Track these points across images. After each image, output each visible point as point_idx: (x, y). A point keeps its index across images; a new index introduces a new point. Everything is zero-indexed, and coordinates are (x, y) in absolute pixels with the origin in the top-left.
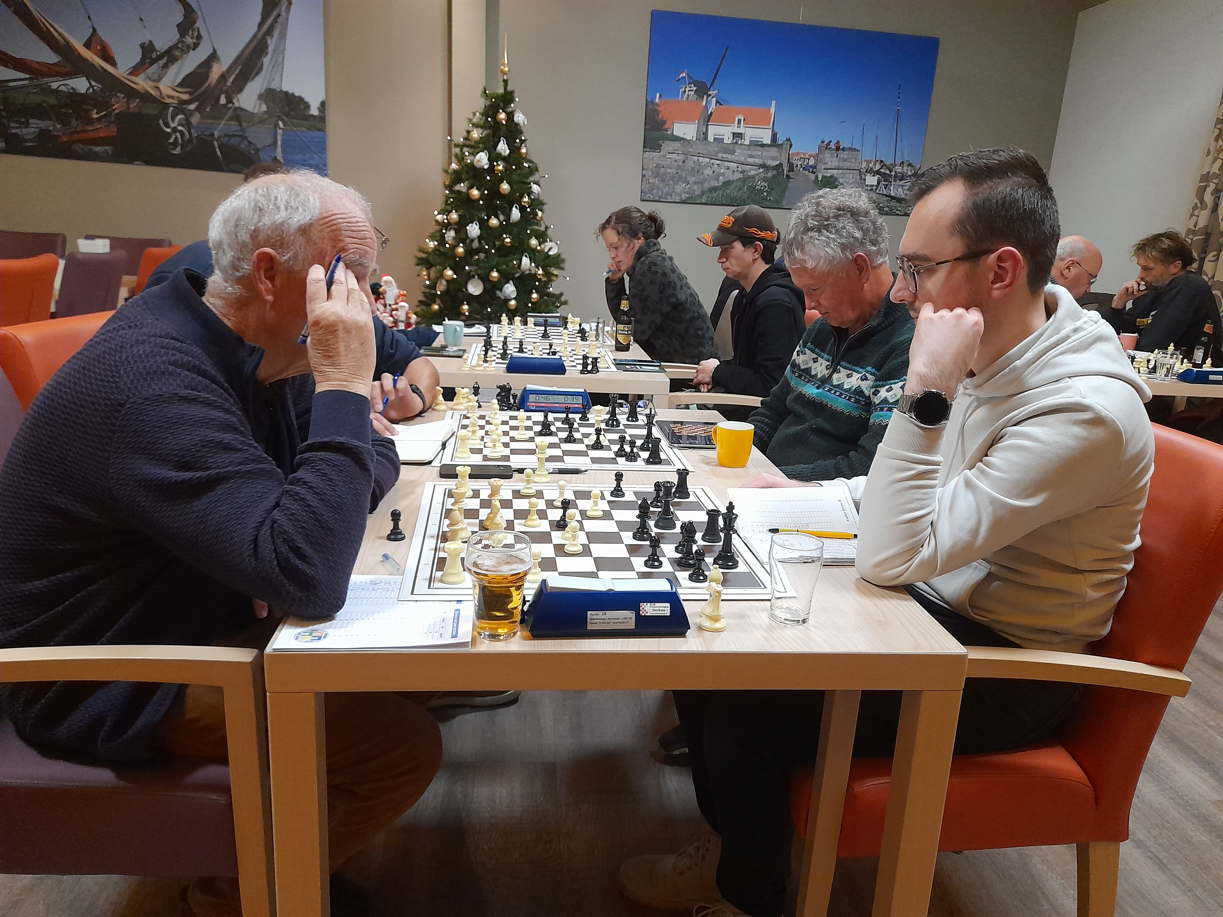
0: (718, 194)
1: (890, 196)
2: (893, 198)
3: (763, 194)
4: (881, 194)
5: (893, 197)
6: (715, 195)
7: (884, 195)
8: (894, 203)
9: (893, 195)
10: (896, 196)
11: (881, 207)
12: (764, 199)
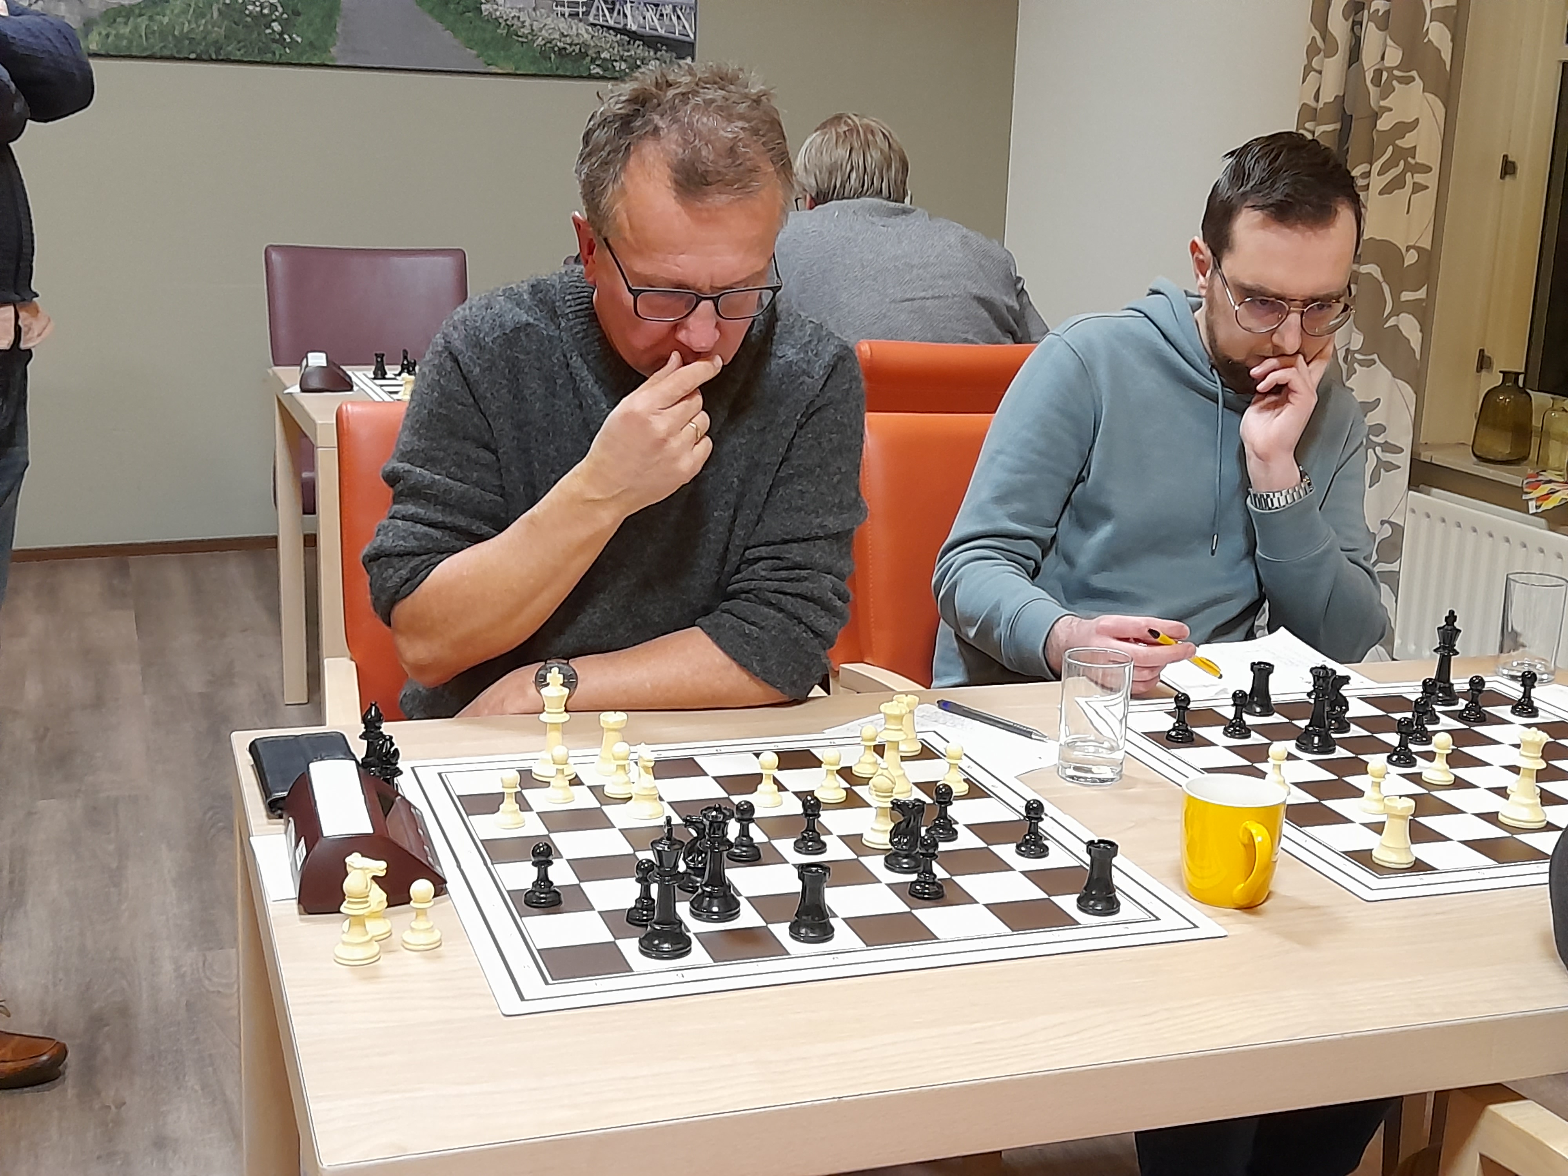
0: (136, 28)
1: (624, 31)
2: (633, 36)
3: (270, 27)
4: (602, 27)
5: (634, 32)
6: (126, 30)
7: (609, 28)
8: (638, 50)
9: (634, 28)
10: (641, 31)
11: (605, 59)
12: (274, 41)
